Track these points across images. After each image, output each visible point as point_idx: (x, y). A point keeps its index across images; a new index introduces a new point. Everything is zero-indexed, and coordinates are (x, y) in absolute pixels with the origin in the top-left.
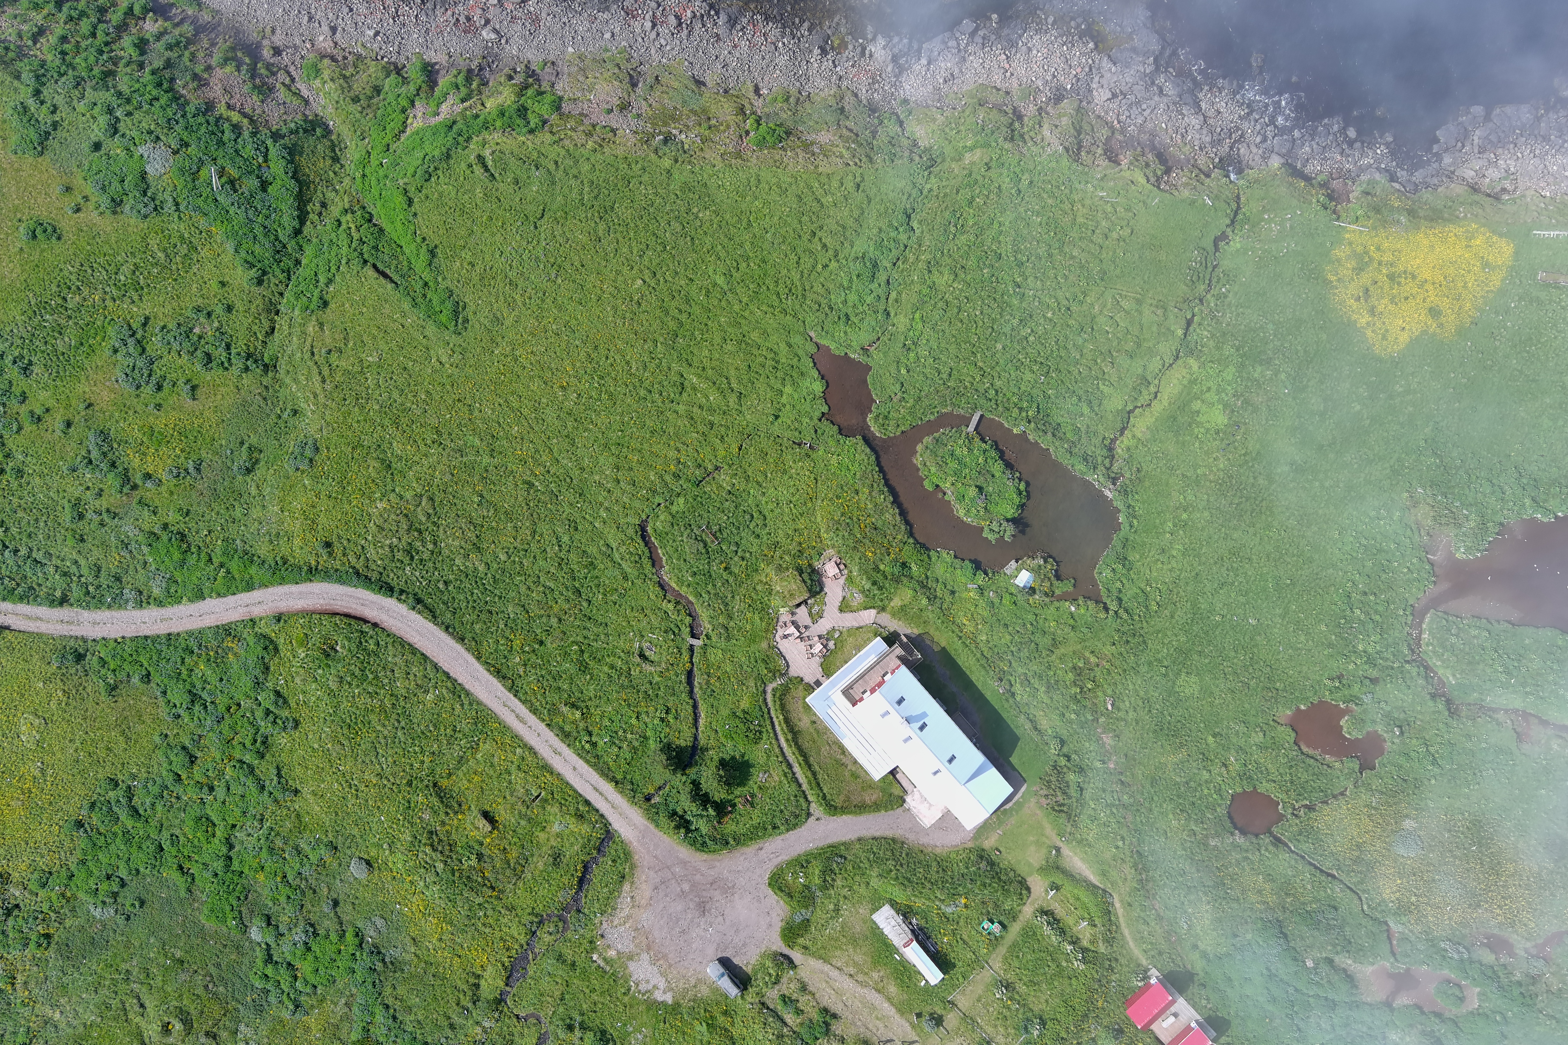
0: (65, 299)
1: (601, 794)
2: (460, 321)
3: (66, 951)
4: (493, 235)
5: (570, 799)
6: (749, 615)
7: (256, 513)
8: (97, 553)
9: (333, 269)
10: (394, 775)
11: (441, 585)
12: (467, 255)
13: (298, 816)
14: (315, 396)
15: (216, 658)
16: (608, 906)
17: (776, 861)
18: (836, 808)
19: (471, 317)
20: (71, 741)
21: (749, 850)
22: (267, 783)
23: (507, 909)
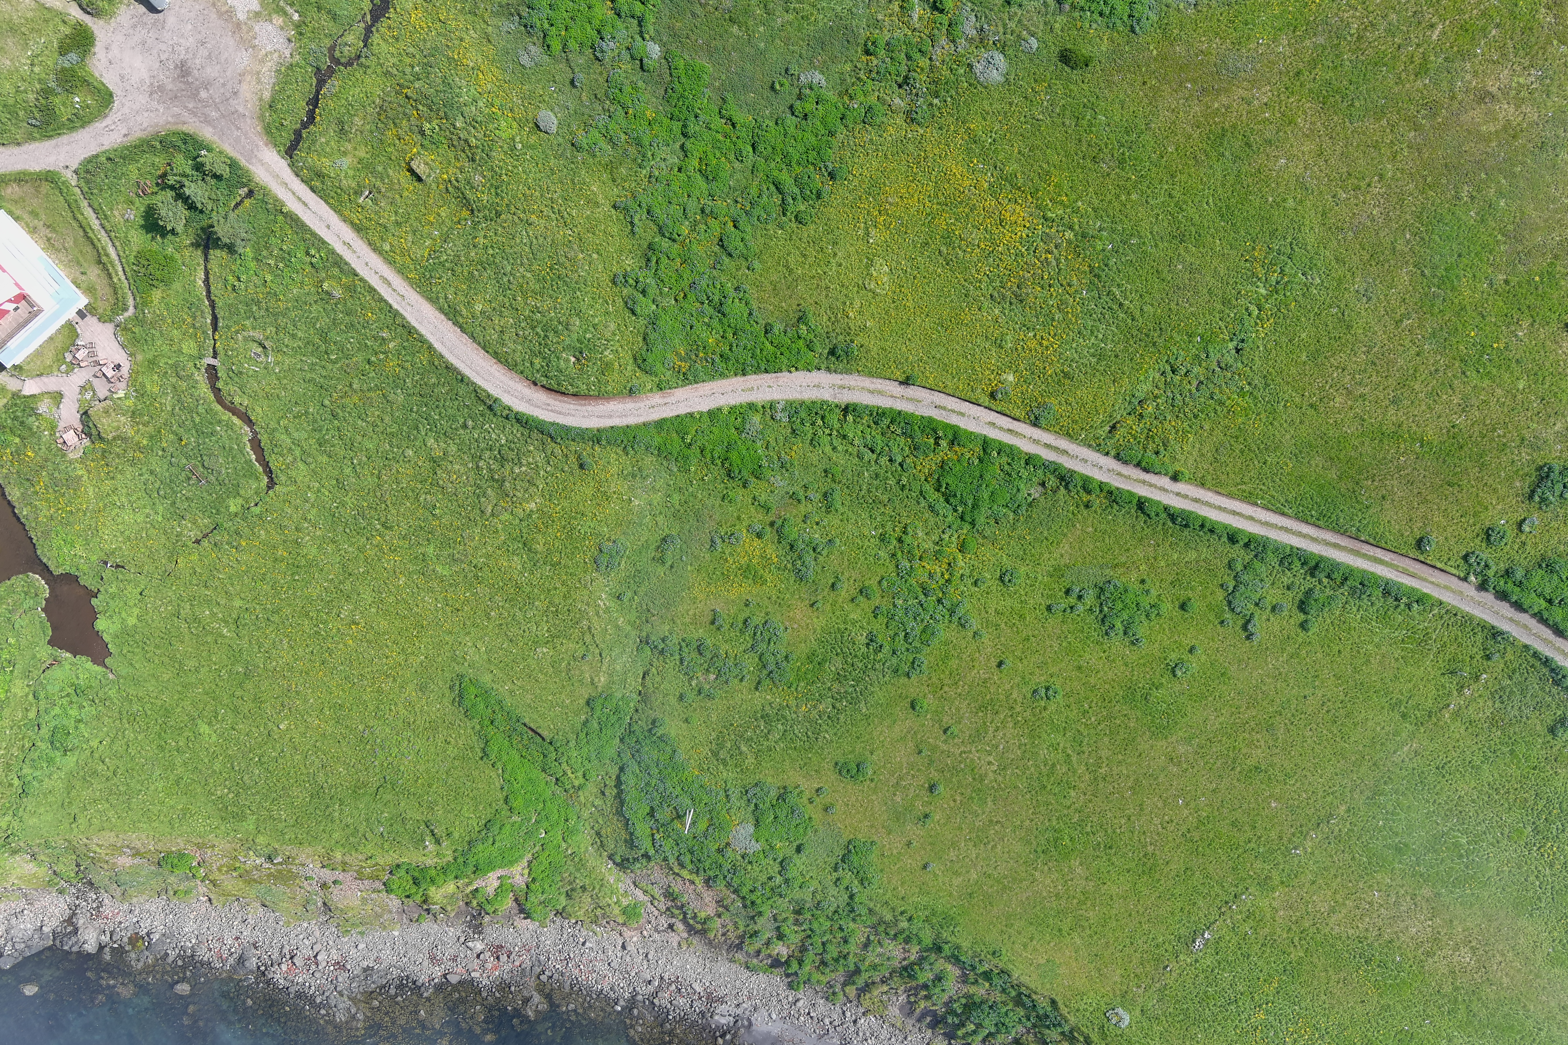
0: (834, 707)
1: (300, 199)
2: (457, 687)
3: (848, 36)
4: (427, 771)
5: (332, 194)
6: (156, 390)
7: (657, 498)
8: (814, 458)
9: (582, 735)
10: (514, 223)
11: (470, 423)
12: (451, 751)
13: (614, 181)
14: (597, 614)
15: (697, 349)
16: (286, 73)
17: (108, 121)
18: (47, 180)
19: (447, 692)
20: (840, 265)
21: (138, 135)
22: (644, 218)
23: (391, 75)
